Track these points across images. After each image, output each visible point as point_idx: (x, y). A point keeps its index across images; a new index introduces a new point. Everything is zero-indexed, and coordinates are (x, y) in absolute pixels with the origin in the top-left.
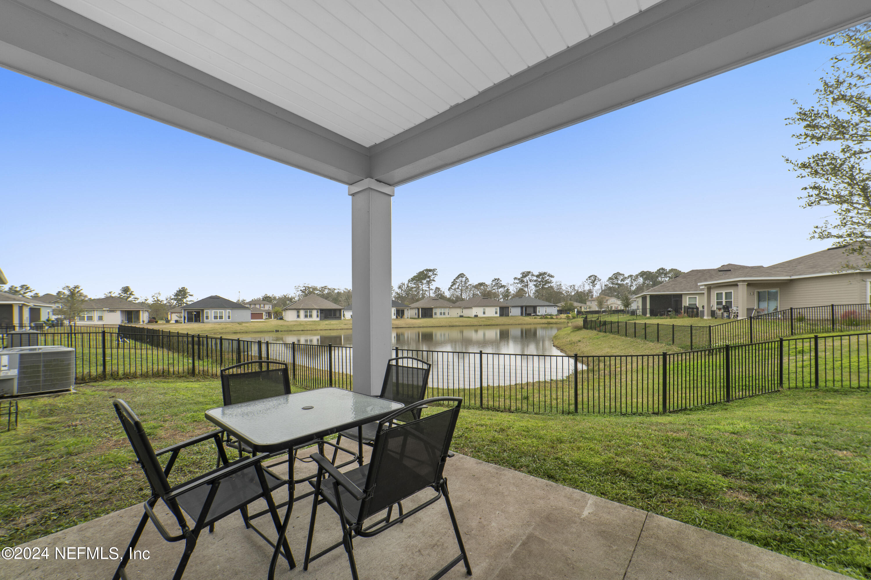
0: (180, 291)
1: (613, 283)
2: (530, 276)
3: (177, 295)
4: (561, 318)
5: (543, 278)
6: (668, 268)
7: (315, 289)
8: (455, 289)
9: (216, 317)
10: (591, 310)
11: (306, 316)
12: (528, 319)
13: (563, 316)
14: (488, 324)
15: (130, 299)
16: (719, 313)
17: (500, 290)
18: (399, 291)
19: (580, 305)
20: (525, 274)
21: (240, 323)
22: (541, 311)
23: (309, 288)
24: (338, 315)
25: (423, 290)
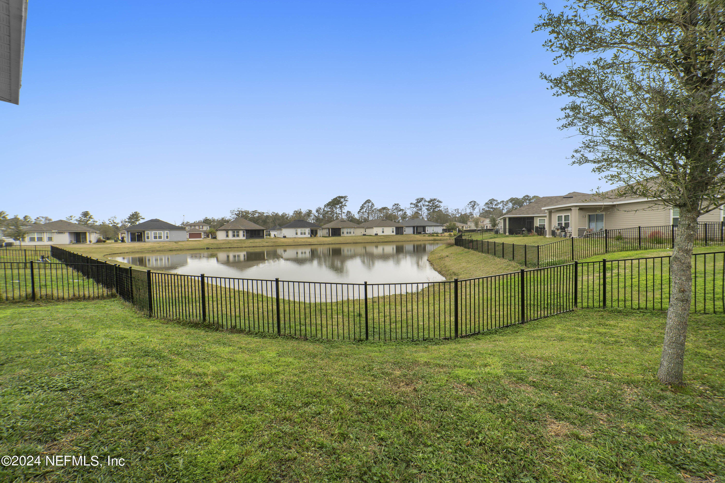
0: (133, 215)
1: (489, 207)
2: (423, 202)
3: (130, 218)
4: (445, 236)
5: (433, 204)
6: (531, 195)
7: (247, 213)
8: (363, 213)
9: (155, 237)
10: (471, 229)
11: (234, 236)
12: (418, 237)
13: (447, 234)
14: (386, 241)
15: (89, 222)
16: (558, 232)
17: (399, 213)
18: (316, 214)
19: (462, 225)
20: (419, 200)
21: (176, 242)
22: (429, 230)
23: (242, 212)
24: (261, 235)
25: (336, 213)
